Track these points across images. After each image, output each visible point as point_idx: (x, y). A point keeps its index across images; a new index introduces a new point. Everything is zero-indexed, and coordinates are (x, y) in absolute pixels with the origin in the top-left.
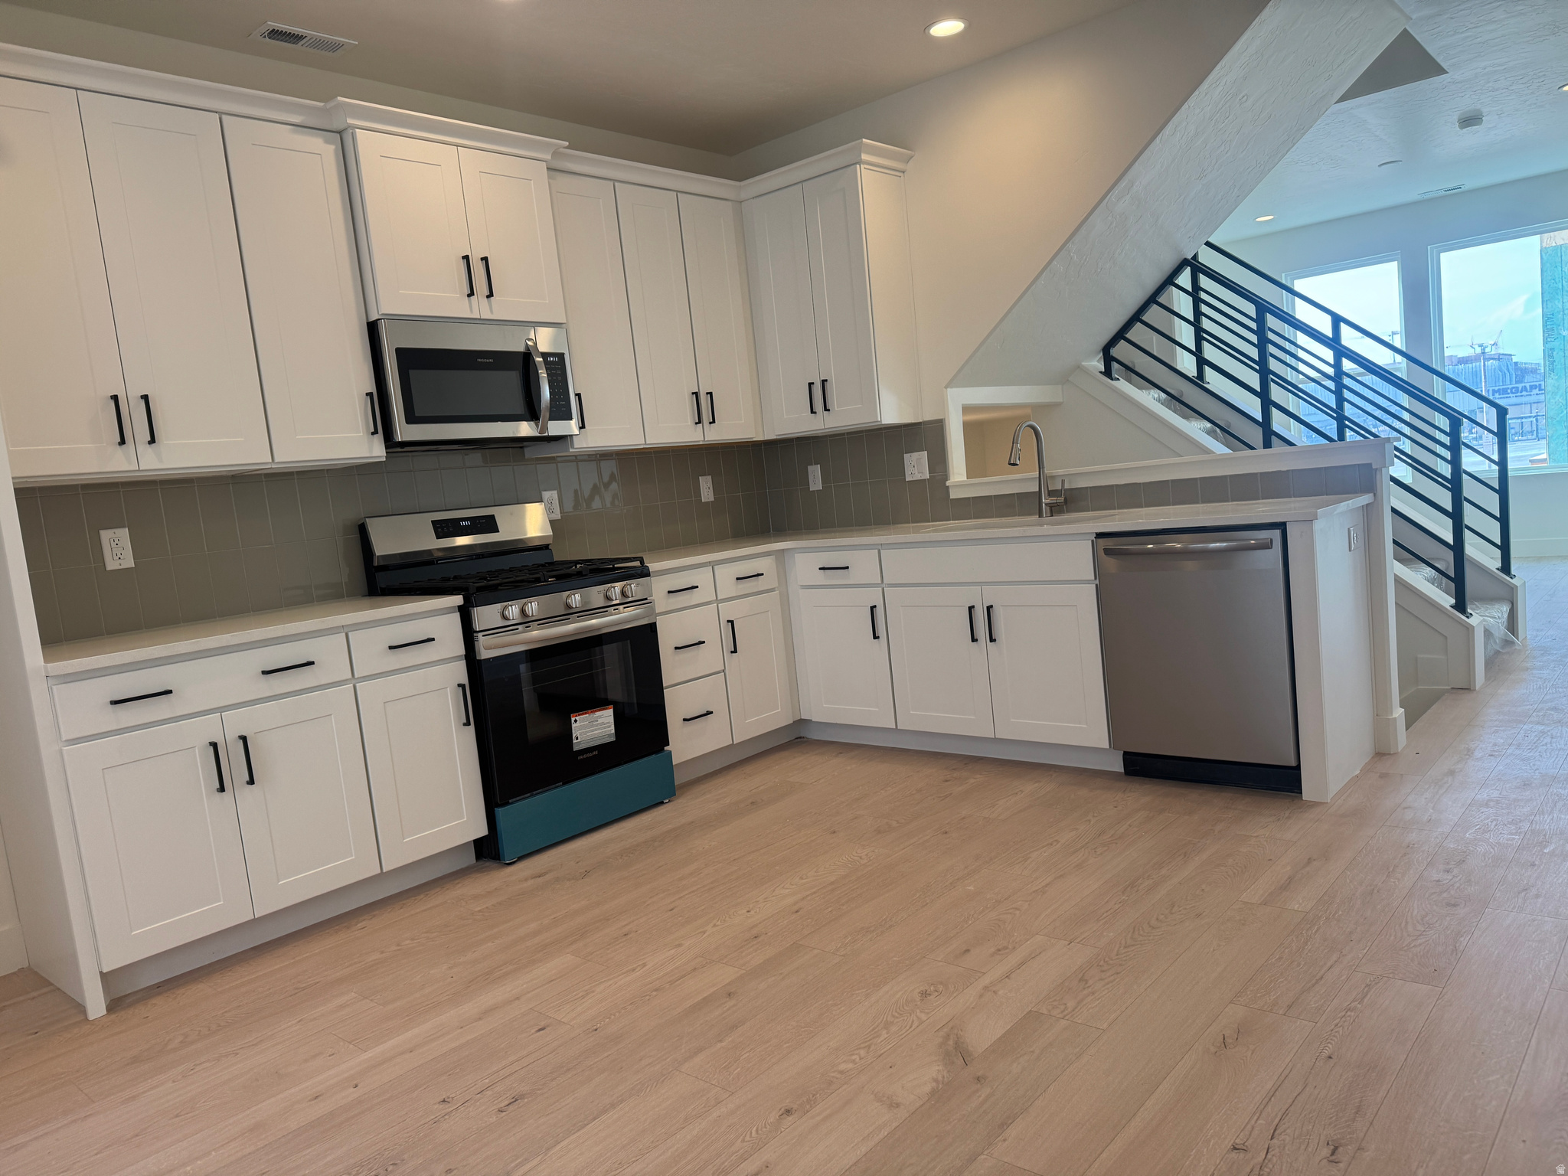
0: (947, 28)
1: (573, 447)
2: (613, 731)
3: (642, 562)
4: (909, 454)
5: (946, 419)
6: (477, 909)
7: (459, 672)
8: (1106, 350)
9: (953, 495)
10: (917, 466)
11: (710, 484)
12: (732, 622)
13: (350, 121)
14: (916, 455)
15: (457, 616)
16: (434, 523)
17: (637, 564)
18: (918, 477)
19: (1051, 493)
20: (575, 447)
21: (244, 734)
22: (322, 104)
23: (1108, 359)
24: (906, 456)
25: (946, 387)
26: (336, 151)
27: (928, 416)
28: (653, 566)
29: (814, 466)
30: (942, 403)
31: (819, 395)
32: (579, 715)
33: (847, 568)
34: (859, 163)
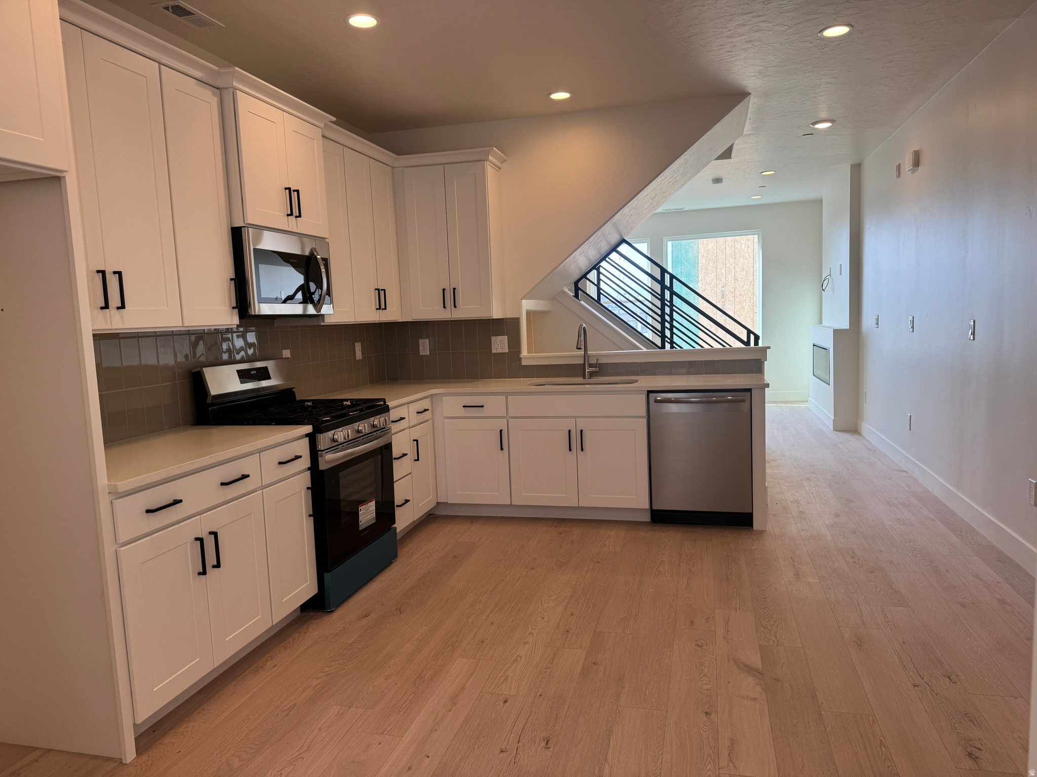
0: (561, 96)
1: (324, 322)
2: (375, 516)
3: (385, 402)
4: (495, 337)
5: (521, 318)
6: (350, 642)
7: (305, 479)
8: (576, 283)
9: (524, 363)
10: (500, 344)
11: (360, 347)
12: (417, 441)
13: (235, 84)
14: (499, 338)
15: (306, 441)
16: (238, 371)
17: (382, 403)
18: (500, 351)
19: (591, 366)
20: (326, 322)
21: (214, 530)
22: (218, 68)
23: (577, 289)
24: (493, 338)
25: (521, 299)
26: (218, 101)
27: (509, 315)
28: (390, 404)
29: (424, 340)
30: (520, 307)
31: (449, 297)
32: (362, 506)
33: (482, 406)
34: (486, 160)
